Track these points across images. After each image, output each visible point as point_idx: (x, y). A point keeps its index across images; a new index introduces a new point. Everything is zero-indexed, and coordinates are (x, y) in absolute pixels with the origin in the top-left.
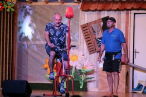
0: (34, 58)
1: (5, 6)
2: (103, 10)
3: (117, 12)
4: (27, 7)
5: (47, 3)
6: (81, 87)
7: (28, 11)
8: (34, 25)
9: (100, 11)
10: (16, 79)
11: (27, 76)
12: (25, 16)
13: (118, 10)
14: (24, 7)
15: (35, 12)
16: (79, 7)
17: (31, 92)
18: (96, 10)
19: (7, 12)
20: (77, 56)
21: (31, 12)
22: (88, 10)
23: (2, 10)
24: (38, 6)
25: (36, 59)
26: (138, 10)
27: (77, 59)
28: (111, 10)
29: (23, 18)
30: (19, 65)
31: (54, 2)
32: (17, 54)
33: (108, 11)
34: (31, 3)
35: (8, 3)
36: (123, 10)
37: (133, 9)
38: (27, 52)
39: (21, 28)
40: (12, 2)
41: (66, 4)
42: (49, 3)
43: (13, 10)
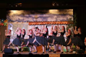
1: (4, 24)
2: (36, 25)
3: (40, 25)
9: (35, 25)
12: (10, 27)
13: (41, 25)
14: (10, 24)
15: (14, 26)
16: (28, 24)
18: (34, 25)
21: (12, 26)
22: (31, 25)
26: (47, 24)
28: (38, 25)
33: (37, 25)
36: (42, 25)
37: (45, 24)
40: (6, 23)
41: (24, 23)
42: (18, 23)
43: (6, 25)
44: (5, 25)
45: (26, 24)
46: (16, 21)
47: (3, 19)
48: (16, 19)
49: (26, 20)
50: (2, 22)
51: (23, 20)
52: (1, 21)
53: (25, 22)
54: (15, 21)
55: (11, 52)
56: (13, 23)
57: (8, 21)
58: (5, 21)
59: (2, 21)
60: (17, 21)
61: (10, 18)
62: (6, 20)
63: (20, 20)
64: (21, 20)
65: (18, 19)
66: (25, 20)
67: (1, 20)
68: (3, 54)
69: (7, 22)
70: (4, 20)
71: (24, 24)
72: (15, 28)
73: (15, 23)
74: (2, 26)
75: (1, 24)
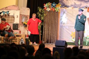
0: (67, 31)
1: (55, 9)
4: (64, 10)
6: (87, 44)
8: (67, 18)
10: (59, 40)
11: (63, 39)
14: (63, 10)
16: (87, 11)
17: (67, 46)
19: (56, 12)
21: (66, 12)
25: (67, 32)
29: (62, 15)
30: (60, 34)
38: (64, 29)
39: (62, 19)
40: (58, 8)
42: (74, 9)
43: (58, 11)
44: (57, 11)
47: (54, 3)
48: (71, 4)
49: (84, 6)
50: (54, 7)
52: (52, 5)
54: (70, 6)
55: (64, 45)
56: (67, 8)
59: (54, 5)
60: (73, 7)
62: (59, 4)
63: (76, 5)
65: (73, 4)
67: (52, 4)
68: (53, 48)
72: (69, 14)
73: (70, 8)
74: (53, 12)
75: (52, 9)
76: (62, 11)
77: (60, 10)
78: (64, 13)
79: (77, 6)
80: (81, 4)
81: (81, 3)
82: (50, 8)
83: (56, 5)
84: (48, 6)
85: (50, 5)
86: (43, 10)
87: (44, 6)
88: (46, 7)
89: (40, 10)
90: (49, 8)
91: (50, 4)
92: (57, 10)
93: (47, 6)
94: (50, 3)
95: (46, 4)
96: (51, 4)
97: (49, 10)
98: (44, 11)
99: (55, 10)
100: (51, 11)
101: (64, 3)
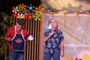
1: (34, 16)
4: (50, 17)
5: (66, 14)
7: (51, 20)
12: (49, 24)
14: (48, 17)
20: (88, 56)
23: (31, 19)
24: (59, 16)
27: (89, 58)
29: (47, 26)
31: (71, 14)
32: (42, 53)
34: (53, 14)
35: (35, 14)
40: (39, 13)
41: (80, 15)
43: (39, 19)
44: (36, 20)
45: (86, 19)
46: (64, 9)
47: (31, 5)
48: (62, 6)
49: (86, 9)
50: (31, 11)
51: (80, 9)
52: (27, 9)
53: (84, 13)
57: (42, 9)
58: (37, 8)
59: (31, 8)
60: (65, 11)
61: (48, 2)
62: (40, 7)
63: (72, 8)
64: (75, 8)
65: (67, 6)
66: (83, 9)
67: (28, 7)
69: (41, 12)
70: (34, 7)
71: (82, 17)
73: (61, 14)
74: (30, 20)
75: (28, 17)
76: (46, 20)
77: (43, 17)
78: (50, 22)
79: (73, 10)
80: (82, 6)
81: (82, 4)
82: (23, 13)
83: (35, 9)
84: (20, 10)
85: (24, 9)
86: (12, 17)
87: (13, 11)
88: (16, 12)
89: (5, 19)
90: (22, 15)
91: (23, 7)
92: (37, 17)
93: (18, 11)
94: (23, 5)
95: (17, 8)
96: (25, 6)
97: (23, 18)
98: (13, 19)
99: (33, 18)
100: (25, 20)
101: (49, 5)
